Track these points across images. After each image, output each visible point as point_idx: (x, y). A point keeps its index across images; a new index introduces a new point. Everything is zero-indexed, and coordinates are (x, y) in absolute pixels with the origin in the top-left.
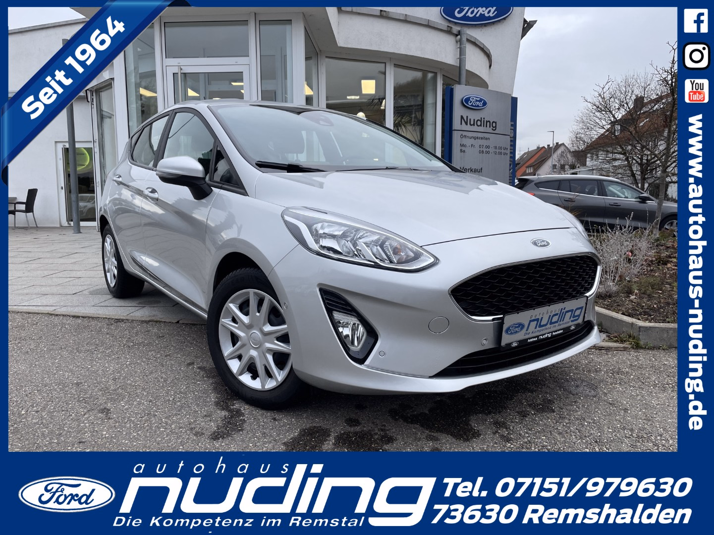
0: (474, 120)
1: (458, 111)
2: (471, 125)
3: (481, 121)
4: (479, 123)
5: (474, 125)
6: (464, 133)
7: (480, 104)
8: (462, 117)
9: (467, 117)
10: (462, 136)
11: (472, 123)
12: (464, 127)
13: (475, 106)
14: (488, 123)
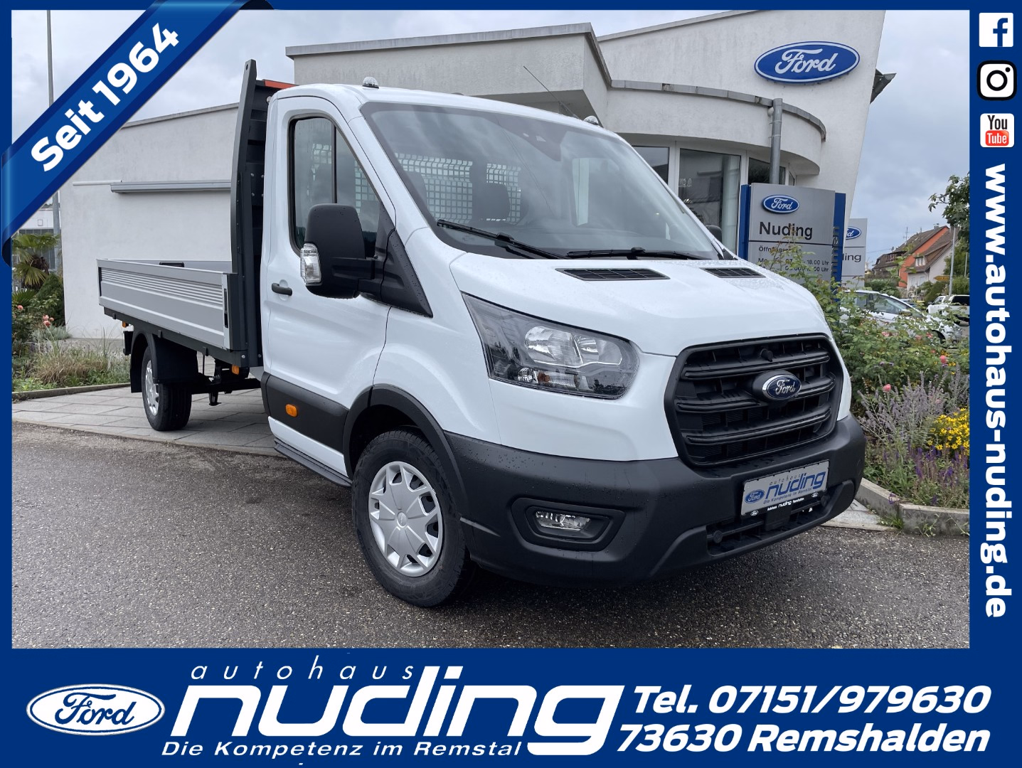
0: (779, 227)
1: (757, 215)
2: (774, 233)
3: (789, 229)
4: (786, 231)
5: (779, 233)
6: (764, 245)
7: (788, 207)
8: (762, 224)
9: (769, 224)
10: (761, 249)
11: (776, 231)
12: (765, 236)
13: (781, 210)
14: (800, 231)
